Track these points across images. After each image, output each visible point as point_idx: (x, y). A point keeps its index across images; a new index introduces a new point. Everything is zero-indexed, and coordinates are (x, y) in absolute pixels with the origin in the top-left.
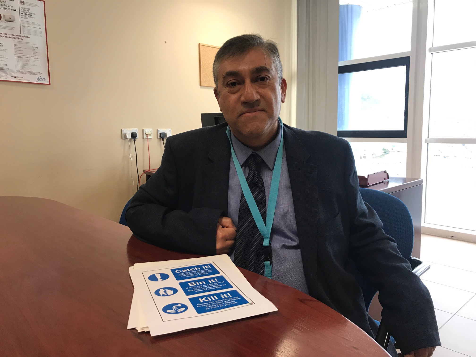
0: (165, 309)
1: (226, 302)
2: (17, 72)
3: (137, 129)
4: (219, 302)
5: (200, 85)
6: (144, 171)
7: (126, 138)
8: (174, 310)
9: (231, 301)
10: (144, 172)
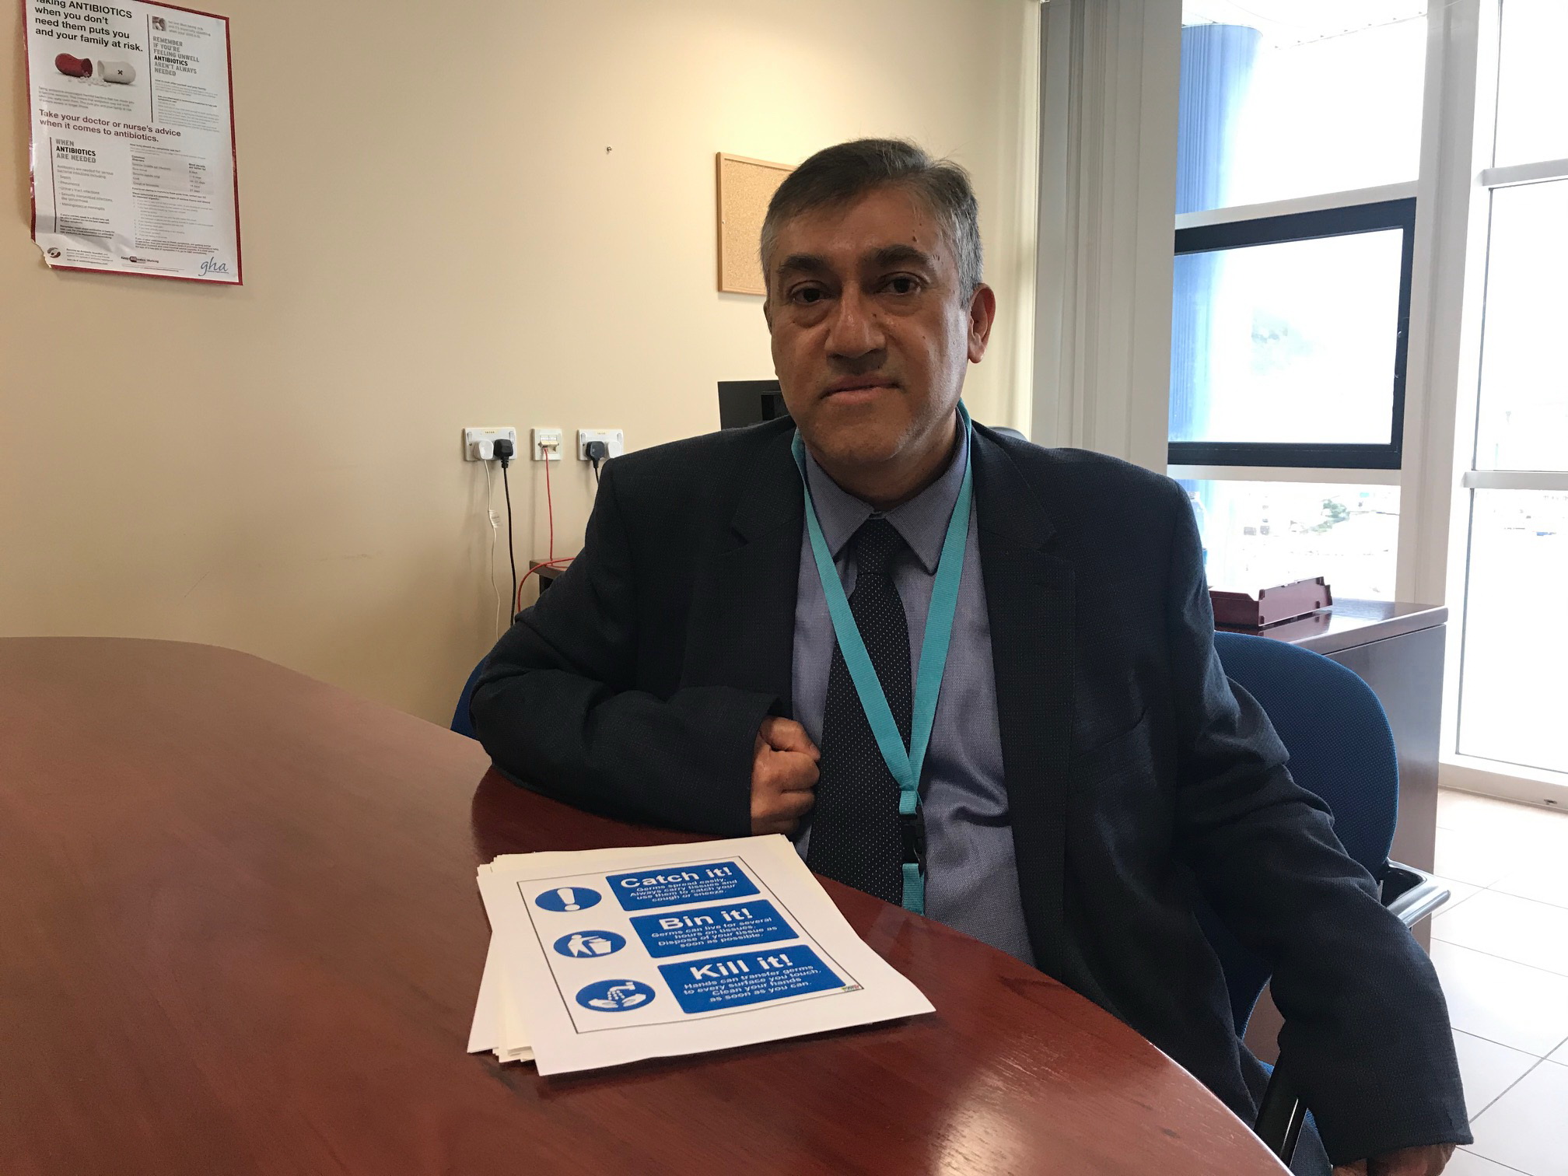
0: (585, 997)
1: (775, 981)
2: (140, 245)
3: (513, 429)
4: (754, 980)
5: (720, 288)
6: (532, 564)
7: (476, 458)
8: (613, 999)
9: (791, 978)
10: (534, 566)
